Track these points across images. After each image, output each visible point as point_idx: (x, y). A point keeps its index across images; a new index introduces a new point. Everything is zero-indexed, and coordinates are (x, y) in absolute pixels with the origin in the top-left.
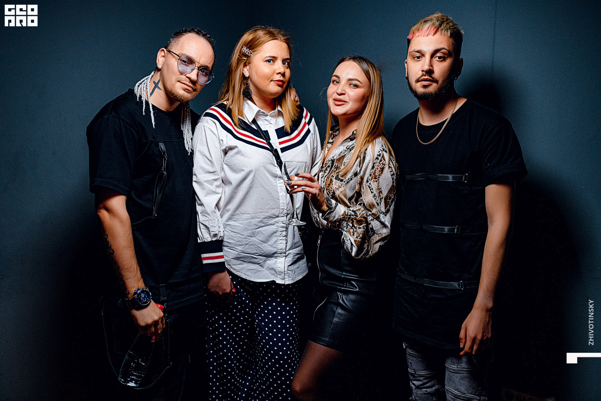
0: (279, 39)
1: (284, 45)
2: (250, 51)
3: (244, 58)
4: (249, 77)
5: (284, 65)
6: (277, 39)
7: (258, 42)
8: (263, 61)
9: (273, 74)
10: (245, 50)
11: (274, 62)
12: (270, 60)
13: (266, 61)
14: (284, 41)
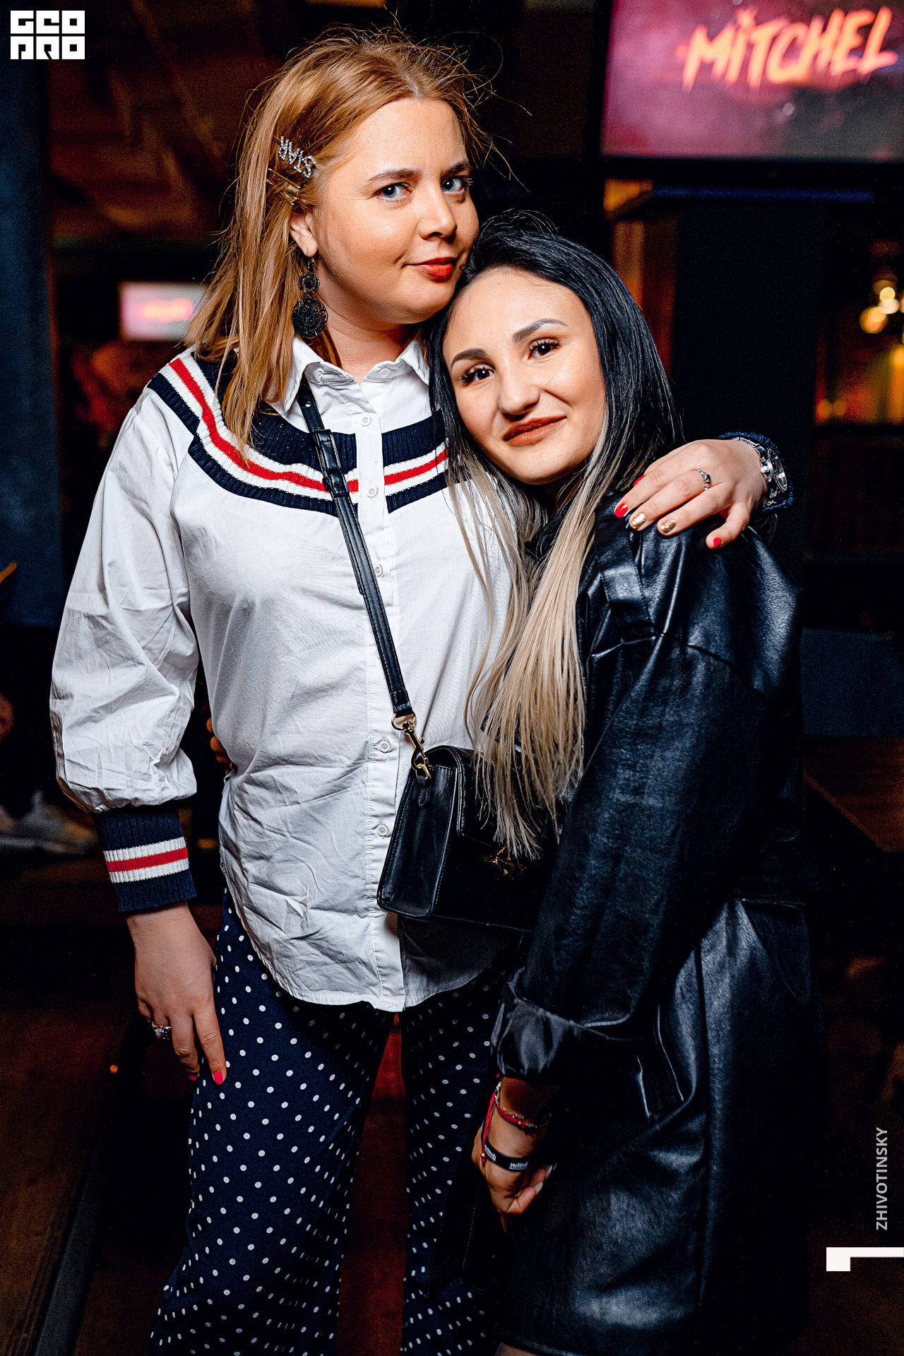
0: (415, 89)
1: (440, 113)
2: (309, 160)
3: (290, 188)
4: (317, 255)
5: (447, 192)
6: (407, 94)
7: (337, 120)
8: (364, 194)
9: (410, 241)
10: (288, 152)
11: (407, 189)
12: (393, 186)
13: (378, 193)
14: (435, 99)
